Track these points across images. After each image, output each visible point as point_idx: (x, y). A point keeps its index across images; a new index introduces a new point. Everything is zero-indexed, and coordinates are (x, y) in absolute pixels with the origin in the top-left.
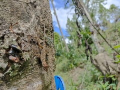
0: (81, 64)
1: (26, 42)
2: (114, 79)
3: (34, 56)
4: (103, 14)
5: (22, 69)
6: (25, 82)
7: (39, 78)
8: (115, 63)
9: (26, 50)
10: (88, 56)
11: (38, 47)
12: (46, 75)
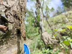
0: (32, 37)
1: (11, 15)
2: (51, 47)
3: (15, 28)
4: (47, 11)
5: (5, 37)
6: (5, 48)
7: (16, 45)
8: (53, 39)
9: (10, 21)
10: (39, 33)
11: (18, 21)
12: (21, 43)
